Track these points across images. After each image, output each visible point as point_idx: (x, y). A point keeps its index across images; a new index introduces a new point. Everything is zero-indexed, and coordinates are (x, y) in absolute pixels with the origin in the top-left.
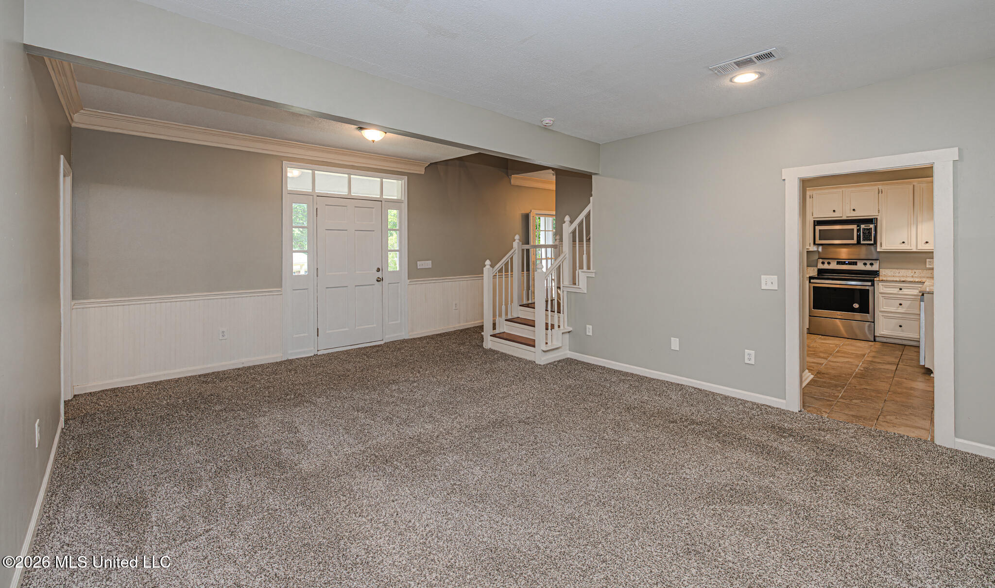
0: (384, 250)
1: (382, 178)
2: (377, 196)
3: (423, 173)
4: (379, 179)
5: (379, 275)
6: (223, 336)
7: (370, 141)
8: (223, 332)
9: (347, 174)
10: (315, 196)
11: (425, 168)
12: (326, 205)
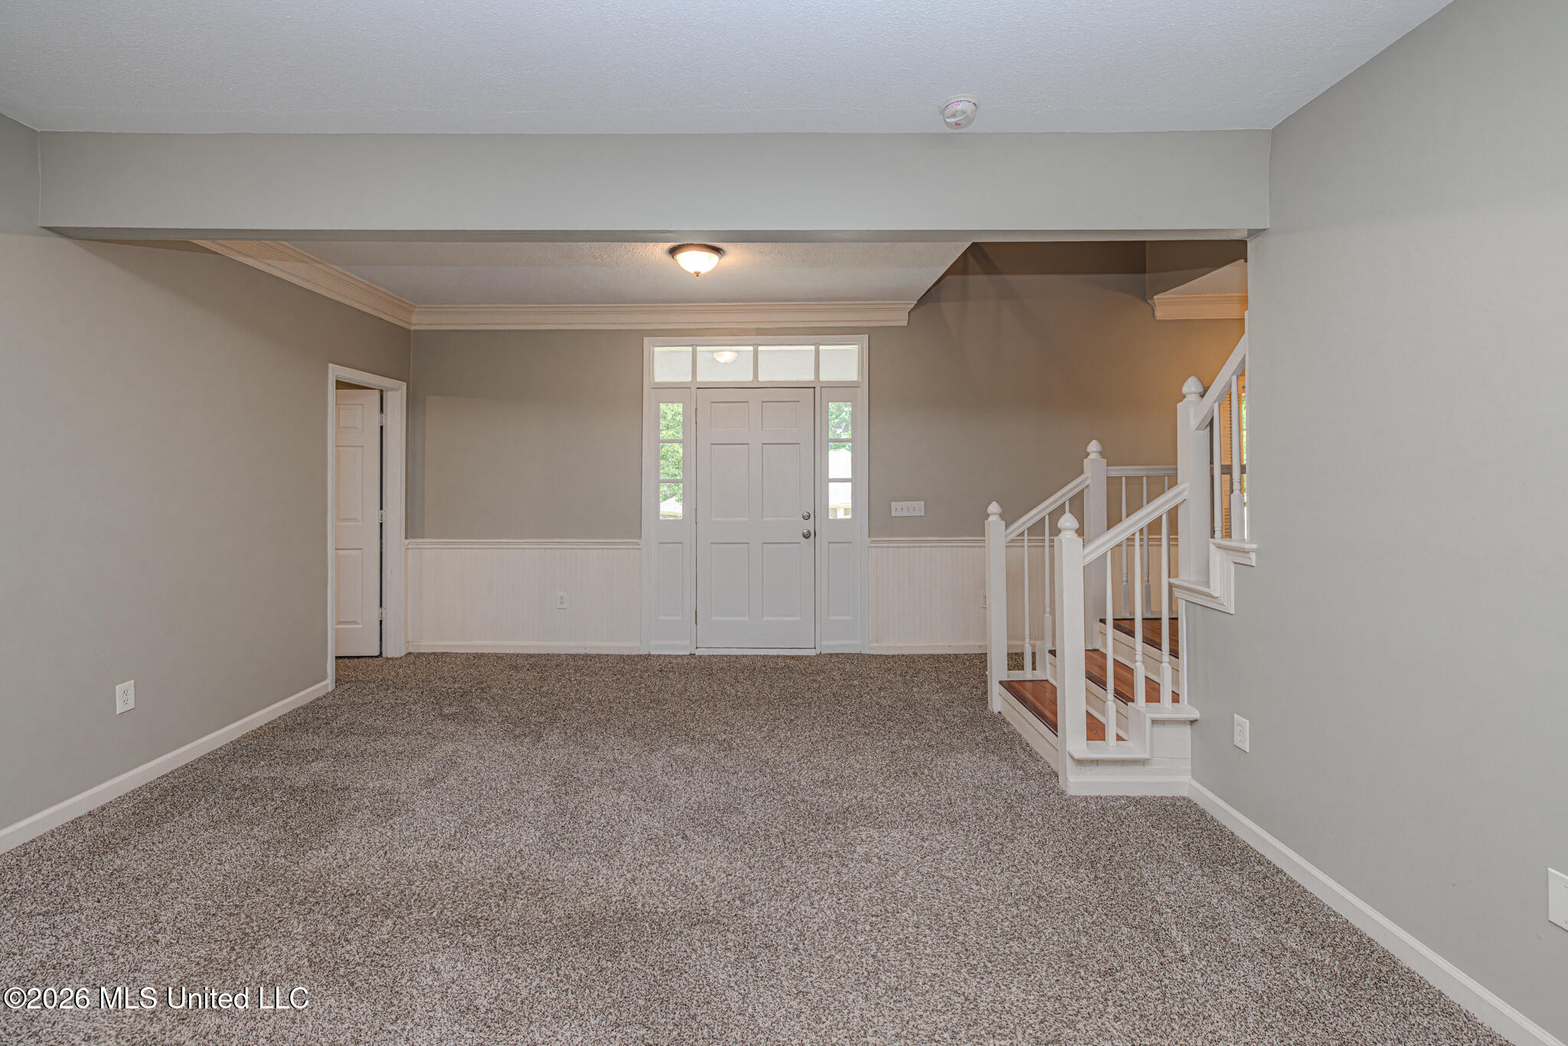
0: (819, 479)
1: (817, 344)
2: (808, 376)
3: (905, 323)
4: (813, 348)
5: (809, 525)
6: (562, 603)
7: (690, 273)
8: (562, 598)
9: (751, 345)
10: (694, 390)
11: (909, 313)
12: (713, 402)
